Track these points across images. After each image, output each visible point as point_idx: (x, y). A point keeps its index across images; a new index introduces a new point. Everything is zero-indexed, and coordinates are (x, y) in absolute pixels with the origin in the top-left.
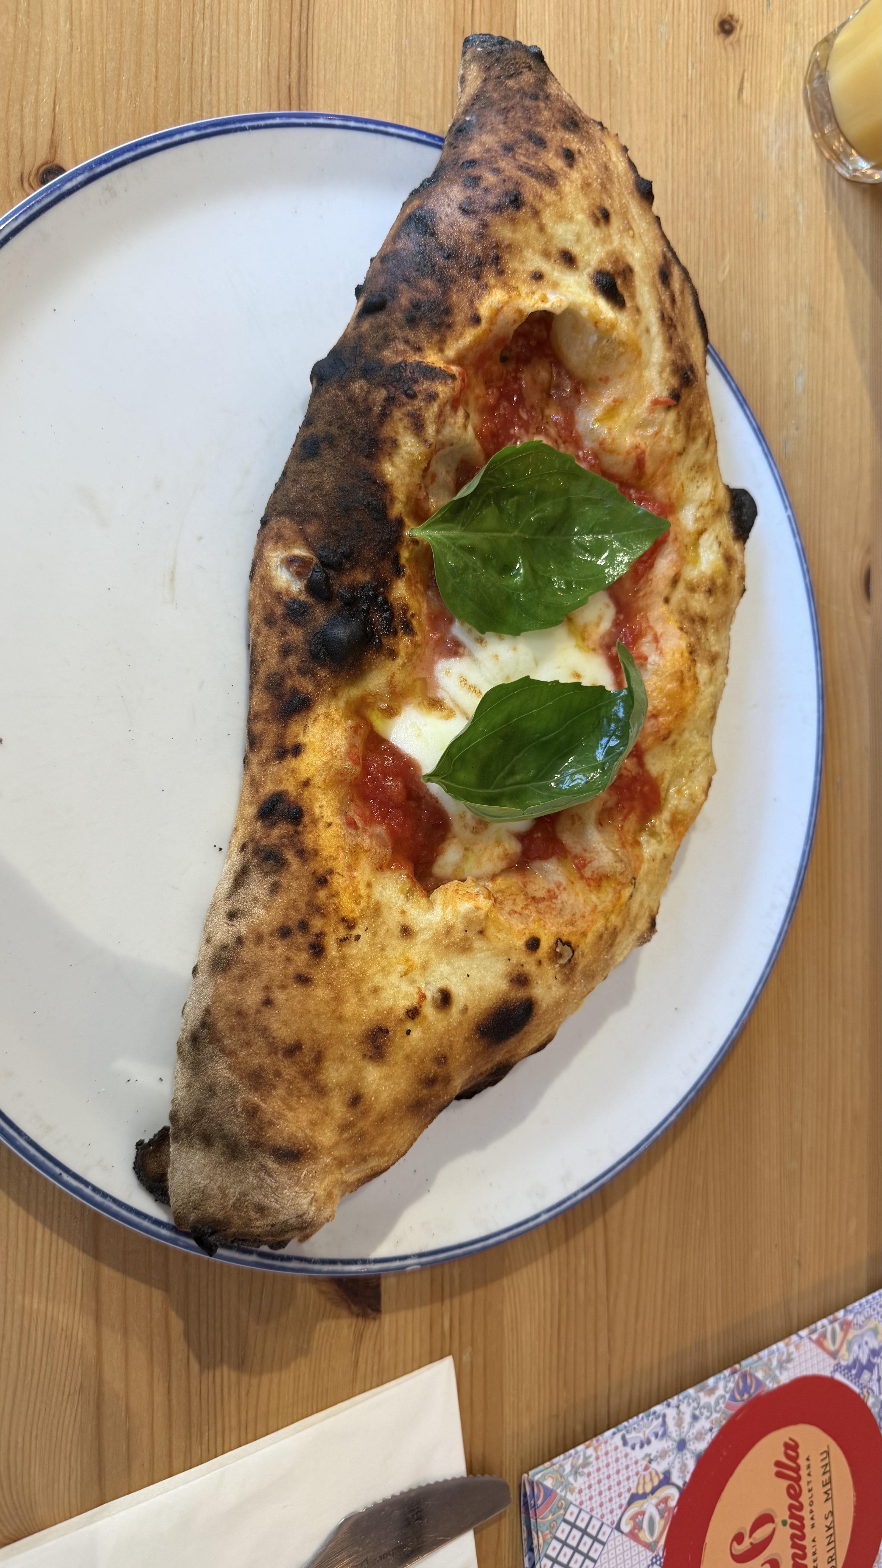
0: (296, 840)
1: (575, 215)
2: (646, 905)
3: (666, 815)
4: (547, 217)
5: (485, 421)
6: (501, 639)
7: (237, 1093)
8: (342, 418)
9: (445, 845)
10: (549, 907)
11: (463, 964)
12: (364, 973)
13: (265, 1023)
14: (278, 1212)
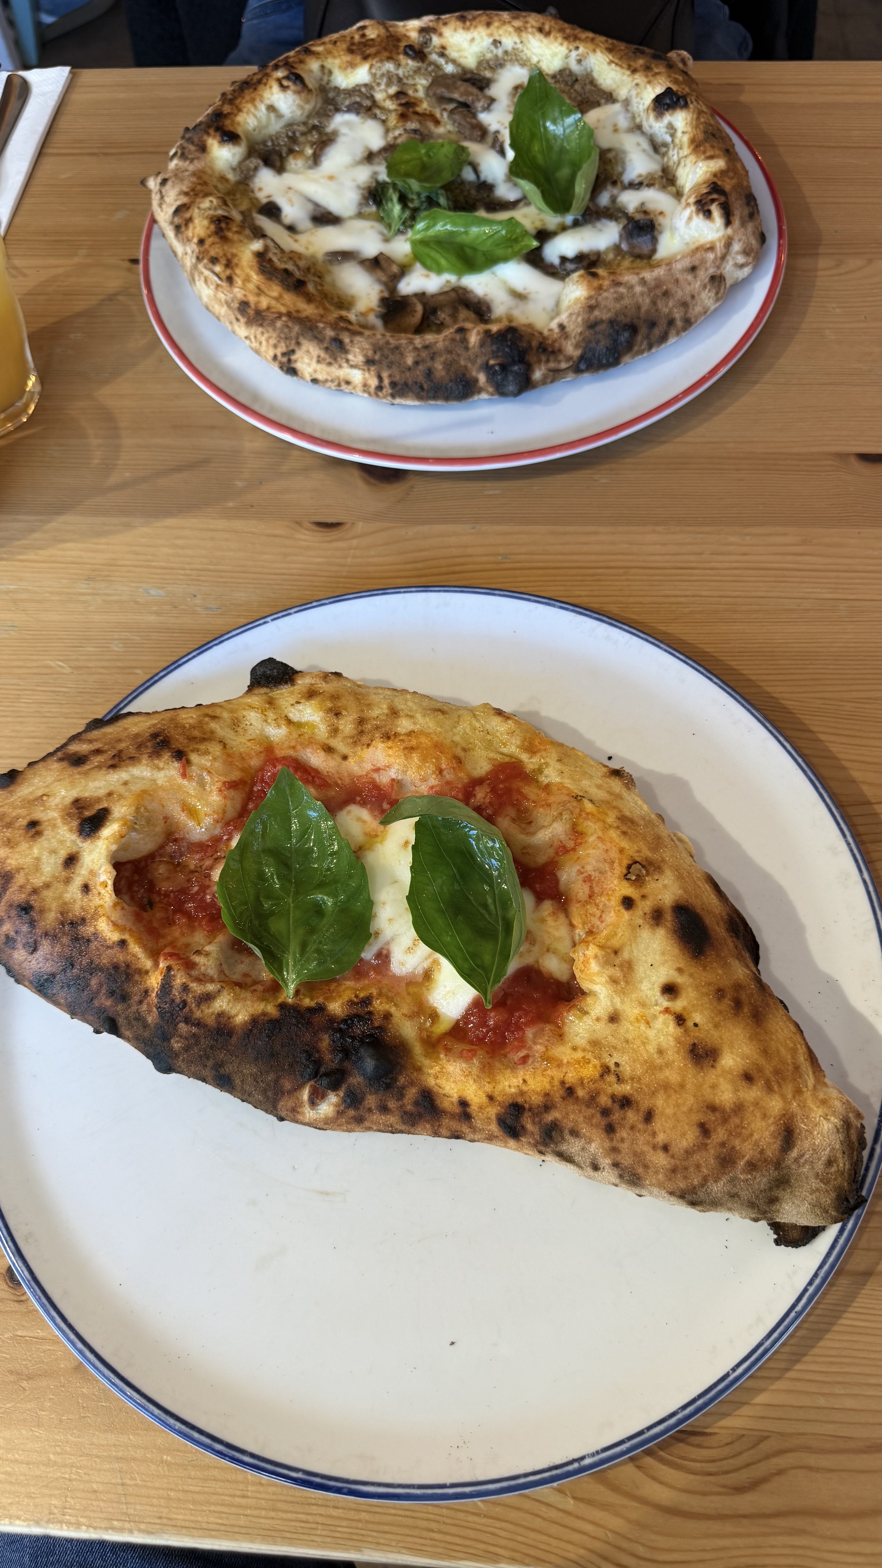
0: (536, 1111)
1: (35, 856)
2: (600, 782)
3: (524, 757)
4: (37, 881)
5: (200, 925)
6: (375, 916)
7: (736, 1178)
8: (201, 1056)
9: (544, 970)
10: (598, 882)
11: (641, 969)
12: (646, 1062)
13: (682, 1151)
14: (833, 1149)
